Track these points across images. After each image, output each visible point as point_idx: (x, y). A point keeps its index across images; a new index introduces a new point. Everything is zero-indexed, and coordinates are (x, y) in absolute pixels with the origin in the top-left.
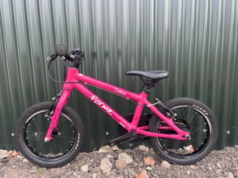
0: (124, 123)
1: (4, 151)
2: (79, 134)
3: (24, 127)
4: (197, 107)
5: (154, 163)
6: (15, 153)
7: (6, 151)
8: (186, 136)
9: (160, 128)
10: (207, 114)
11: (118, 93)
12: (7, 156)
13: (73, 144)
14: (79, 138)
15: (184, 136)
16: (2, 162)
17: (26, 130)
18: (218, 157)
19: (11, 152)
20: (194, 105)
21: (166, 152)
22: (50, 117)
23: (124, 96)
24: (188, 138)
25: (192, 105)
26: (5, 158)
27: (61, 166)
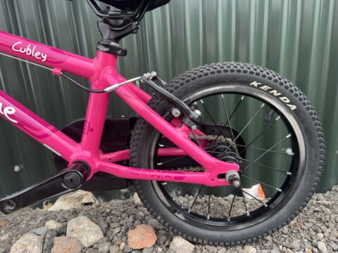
0: (57, 142)
4: (265, 87)
5: (153, 243)
8: (227, 176)
9: (160, 152)
10: (294, 107)
11: (24, 56)
15: (222, 176)
18: (319, 216)
20: (255, 83)
21: (181, 216)
23: (43, 64)
24: (232, 180)
25: (247, 82)
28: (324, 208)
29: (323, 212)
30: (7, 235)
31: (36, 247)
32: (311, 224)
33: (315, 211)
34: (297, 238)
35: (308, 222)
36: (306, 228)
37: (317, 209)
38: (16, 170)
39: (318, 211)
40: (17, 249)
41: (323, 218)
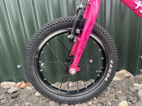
1: (12, 83)
2: (112, 62)
3: (37, 57)
6: (23, 84)
7: (14, 83)
12: (15, 89)
13: (101, 74)
14: (111, 66)
16: (13, 98)
17: (38, 59)
19: (19, 83)
22: (76, 37)
26: (14, 92)
27: (87, 101)
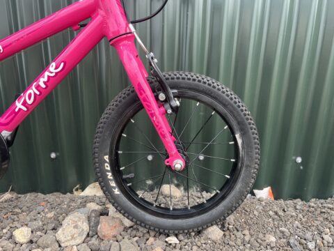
18: (326, 216)
28: (329, 211)
29: (329, 213)
30: (53, 213)
31: (85, 223)
32: (320, 222)
33: (321, 212)
34: (309, 231)
35: (317, 220)
36: (315, 225)
37: (324, 210)
38: (52, 157)
39: (324, 212)
40: (69, 224)
41: (329, 218)
